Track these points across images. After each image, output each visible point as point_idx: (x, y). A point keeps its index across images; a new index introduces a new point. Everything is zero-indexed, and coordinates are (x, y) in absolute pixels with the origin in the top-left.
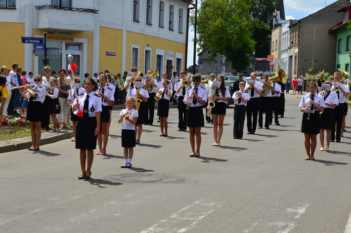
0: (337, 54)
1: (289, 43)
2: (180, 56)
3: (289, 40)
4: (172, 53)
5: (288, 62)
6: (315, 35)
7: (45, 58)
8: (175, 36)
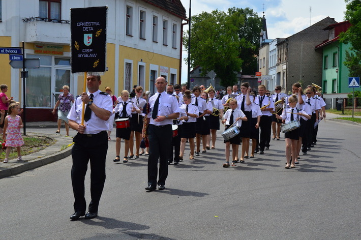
0: (323, 70)
1: (276, 60)
2: (175, 71)
3: (276, 57)
4: (166, 68)
5: (276, 78)
6: (302, 52)
7: (24, 70)
8: (169, 51)
